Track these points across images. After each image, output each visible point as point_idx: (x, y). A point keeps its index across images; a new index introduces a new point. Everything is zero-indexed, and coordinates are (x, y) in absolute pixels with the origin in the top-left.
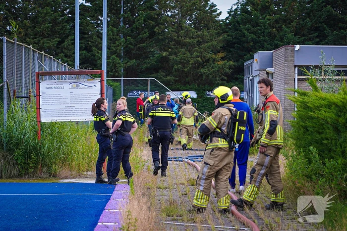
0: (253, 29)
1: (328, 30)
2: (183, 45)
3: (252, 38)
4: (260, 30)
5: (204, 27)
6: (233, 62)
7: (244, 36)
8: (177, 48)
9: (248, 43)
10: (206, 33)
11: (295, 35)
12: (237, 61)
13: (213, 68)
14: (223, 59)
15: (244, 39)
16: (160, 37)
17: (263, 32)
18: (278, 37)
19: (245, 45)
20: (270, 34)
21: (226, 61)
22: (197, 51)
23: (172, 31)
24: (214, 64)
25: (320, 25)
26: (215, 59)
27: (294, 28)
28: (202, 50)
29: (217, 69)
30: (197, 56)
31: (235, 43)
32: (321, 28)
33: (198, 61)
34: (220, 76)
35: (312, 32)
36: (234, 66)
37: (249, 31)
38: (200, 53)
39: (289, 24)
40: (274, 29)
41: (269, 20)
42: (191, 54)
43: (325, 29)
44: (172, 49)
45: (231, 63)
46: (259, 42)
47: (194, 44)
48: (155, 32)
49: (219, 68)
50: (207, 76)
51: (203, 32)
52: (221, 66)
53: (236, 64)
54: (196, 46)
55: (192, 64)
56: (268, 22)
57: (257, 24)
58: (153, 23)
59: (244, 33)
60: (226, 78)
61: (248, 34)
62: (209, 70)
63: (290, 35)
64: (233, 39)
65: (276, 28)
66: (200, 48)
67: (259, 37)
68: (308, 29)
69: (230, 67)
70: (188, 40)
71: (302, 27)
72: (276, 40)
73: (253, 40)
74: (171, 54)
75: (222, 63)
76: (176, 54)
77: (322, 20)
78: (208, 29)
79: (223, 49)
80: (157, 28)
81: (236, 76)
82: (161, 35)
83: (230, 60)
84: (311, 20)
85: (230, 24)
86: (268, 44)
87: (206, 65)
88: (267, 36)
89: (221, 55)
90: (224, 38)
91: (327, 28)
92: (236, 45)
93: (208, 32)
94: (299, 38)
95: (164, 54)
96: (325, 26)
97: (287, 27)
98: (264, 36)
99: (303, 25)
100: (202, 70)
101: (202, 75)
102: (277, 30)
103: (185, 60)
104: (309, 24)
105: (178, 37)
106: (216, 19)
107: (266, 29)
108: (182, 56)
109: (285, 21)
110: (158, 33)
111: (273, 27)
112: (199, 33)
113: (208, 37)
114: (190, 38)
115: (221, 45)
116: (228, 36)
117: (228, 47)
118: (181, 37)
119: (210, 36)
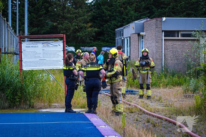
0: (109, 8)
1: (155, 9)
2: (66, 18)
3: (109, 14)
4: (114, 9)
5: (79, 7)
6: (97, 29)
7: (104, 13)
8: (62, 20)
9: (106, 17)
10: (80, 11)
11: (135, 12)
12: (99, 28)
13: (85, 32)
14: (91, 27)
15: (103, 15)
16: (52, 13)
17: (116, 10)
18: (124, 13)
19: (104, 18)
20: (120, 12)
21: (93, 28)
22: (75, 22)
23: (59, 10)
24: (86, 30)
25: (150, 6)
26: (86, 27)
27: (135, 8)
28: (78, 21)
29: (88, 33)
30: (75, 25)
31: (98, 17)
32: (150, 8)
33: (75, 28)
34: (89, 37)
35: (145, 10)
36: (98, 31)
37: (107, 10)
38: (77, 23)
39: (131, 5)
40: (122, 9)
41: (119, 3)
42: (72, 24)
43: (153, 8)
44: (59, 21)
45: (96, 29)
46: (113, 16)
47: (73, 18)
48: (49, 10)
49: (89, 32)
50: (82, 38)
51: (79, 10)
52: (90, 31)
53: (99, 30)
54: (74, 19)
55: (72, 30)
56: (119, 4)
57: (112, 6)
58: (48, 5)
59: (104, 11)
60: (93, 39)
61: (106, 11)
62: (83, 34)
63: (132, 12)
64: (97, 14)
65: (123, 8)
66: (77, 20)
67: (113, 13)
68: (143, 8)
69: (95, 32)
70: (69, 15)
71: (139, 7)
72: (124, 15)
73: (109, 15)
74: (59, 24)
75: (90, 29)
76: (62, 24)
77: (151, 3)
78: (81, 9)
79: (91, 21)
80: (50, 8)
81: (99, 37)
82: (53, 13)
83: (95, 28)
84: (145, 3)
85: (94, 5)
86: (119, 18)
87: (80, 31)
88: (118, 13)
89: (90, 24)
90: (92, 14)
91: (154, 8)
92: (98, 18)
93: (82, 10)
94: (137, 13)
95: (55, 24)
96: (153, 7)
97: (130, 7)
98: (116, 13)
99: (140, 6)
100: (78, 34)
101: (78, 37)
102: (124, 9)
103: (68, 27)
104: (144, 5)
105: (63, 13)
106: (86, 2)
107: (117, 8)
108: (66, 25)
109: (129, 3)
110: (51, 11)
111: (121, 7)
112: (76, 11)
113: (82, 14)
114: (71, 14)
115: (90, 18)
116: (94, 12)
117: (93, 19)
118: (65, 13)
119: (83, 13)
